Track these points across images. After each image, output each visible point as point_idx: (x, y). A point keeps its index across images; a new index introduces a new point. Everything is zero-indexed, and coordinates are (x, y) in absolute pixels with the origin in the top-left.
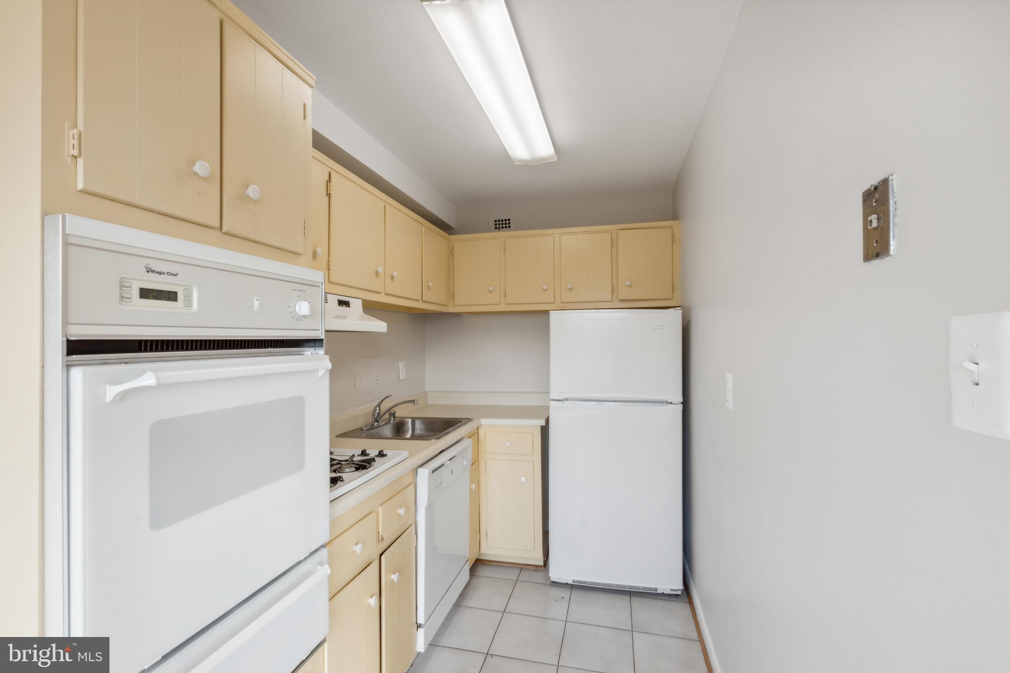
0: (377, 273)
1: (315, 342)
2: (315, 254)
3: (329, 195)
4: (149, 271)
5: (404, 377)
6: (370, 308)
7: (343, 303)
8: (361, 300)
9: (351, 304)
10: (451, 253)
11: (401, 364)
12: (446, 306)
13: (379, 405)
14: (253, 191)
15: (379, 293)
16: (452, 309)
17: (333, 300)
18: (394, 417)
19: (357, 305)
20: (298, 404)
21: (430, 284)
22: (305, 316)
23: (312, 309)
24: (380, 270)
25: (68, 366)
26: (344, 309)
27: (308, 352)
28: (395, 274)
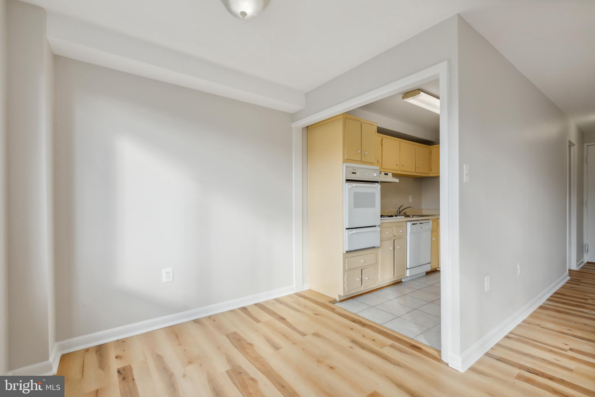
0: (397, 165)
1: (378, 182)
2: (378, 161)
3: (382, 144)
4: (353, 169)
5: (411, 202)
6: (395, 175)
7: (386, 174)
8: (391, 173)
9: (388, 174)
10: (431, 153)
11: (410, 197)
12: (428, 174)
13: (399, 208)
14: (366, 153)
15: (398, 171)
16: (431, 175)
17: (383, 173)
18: (405, 214)
19: (390, 175)
20: (374, 194)
21: (419, 166)
22: (375, 176)
23: (377, 175)
24: (398, 163)
25: (346, 183)
26: (386, 176)
27: (376, 184)
28: (403, 164)
